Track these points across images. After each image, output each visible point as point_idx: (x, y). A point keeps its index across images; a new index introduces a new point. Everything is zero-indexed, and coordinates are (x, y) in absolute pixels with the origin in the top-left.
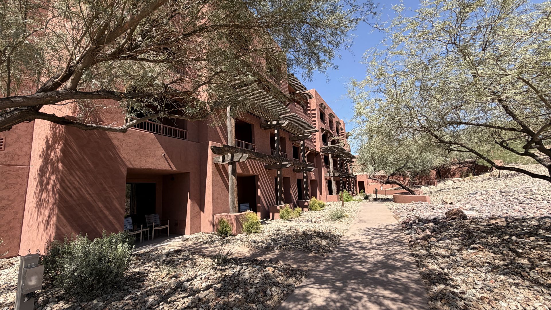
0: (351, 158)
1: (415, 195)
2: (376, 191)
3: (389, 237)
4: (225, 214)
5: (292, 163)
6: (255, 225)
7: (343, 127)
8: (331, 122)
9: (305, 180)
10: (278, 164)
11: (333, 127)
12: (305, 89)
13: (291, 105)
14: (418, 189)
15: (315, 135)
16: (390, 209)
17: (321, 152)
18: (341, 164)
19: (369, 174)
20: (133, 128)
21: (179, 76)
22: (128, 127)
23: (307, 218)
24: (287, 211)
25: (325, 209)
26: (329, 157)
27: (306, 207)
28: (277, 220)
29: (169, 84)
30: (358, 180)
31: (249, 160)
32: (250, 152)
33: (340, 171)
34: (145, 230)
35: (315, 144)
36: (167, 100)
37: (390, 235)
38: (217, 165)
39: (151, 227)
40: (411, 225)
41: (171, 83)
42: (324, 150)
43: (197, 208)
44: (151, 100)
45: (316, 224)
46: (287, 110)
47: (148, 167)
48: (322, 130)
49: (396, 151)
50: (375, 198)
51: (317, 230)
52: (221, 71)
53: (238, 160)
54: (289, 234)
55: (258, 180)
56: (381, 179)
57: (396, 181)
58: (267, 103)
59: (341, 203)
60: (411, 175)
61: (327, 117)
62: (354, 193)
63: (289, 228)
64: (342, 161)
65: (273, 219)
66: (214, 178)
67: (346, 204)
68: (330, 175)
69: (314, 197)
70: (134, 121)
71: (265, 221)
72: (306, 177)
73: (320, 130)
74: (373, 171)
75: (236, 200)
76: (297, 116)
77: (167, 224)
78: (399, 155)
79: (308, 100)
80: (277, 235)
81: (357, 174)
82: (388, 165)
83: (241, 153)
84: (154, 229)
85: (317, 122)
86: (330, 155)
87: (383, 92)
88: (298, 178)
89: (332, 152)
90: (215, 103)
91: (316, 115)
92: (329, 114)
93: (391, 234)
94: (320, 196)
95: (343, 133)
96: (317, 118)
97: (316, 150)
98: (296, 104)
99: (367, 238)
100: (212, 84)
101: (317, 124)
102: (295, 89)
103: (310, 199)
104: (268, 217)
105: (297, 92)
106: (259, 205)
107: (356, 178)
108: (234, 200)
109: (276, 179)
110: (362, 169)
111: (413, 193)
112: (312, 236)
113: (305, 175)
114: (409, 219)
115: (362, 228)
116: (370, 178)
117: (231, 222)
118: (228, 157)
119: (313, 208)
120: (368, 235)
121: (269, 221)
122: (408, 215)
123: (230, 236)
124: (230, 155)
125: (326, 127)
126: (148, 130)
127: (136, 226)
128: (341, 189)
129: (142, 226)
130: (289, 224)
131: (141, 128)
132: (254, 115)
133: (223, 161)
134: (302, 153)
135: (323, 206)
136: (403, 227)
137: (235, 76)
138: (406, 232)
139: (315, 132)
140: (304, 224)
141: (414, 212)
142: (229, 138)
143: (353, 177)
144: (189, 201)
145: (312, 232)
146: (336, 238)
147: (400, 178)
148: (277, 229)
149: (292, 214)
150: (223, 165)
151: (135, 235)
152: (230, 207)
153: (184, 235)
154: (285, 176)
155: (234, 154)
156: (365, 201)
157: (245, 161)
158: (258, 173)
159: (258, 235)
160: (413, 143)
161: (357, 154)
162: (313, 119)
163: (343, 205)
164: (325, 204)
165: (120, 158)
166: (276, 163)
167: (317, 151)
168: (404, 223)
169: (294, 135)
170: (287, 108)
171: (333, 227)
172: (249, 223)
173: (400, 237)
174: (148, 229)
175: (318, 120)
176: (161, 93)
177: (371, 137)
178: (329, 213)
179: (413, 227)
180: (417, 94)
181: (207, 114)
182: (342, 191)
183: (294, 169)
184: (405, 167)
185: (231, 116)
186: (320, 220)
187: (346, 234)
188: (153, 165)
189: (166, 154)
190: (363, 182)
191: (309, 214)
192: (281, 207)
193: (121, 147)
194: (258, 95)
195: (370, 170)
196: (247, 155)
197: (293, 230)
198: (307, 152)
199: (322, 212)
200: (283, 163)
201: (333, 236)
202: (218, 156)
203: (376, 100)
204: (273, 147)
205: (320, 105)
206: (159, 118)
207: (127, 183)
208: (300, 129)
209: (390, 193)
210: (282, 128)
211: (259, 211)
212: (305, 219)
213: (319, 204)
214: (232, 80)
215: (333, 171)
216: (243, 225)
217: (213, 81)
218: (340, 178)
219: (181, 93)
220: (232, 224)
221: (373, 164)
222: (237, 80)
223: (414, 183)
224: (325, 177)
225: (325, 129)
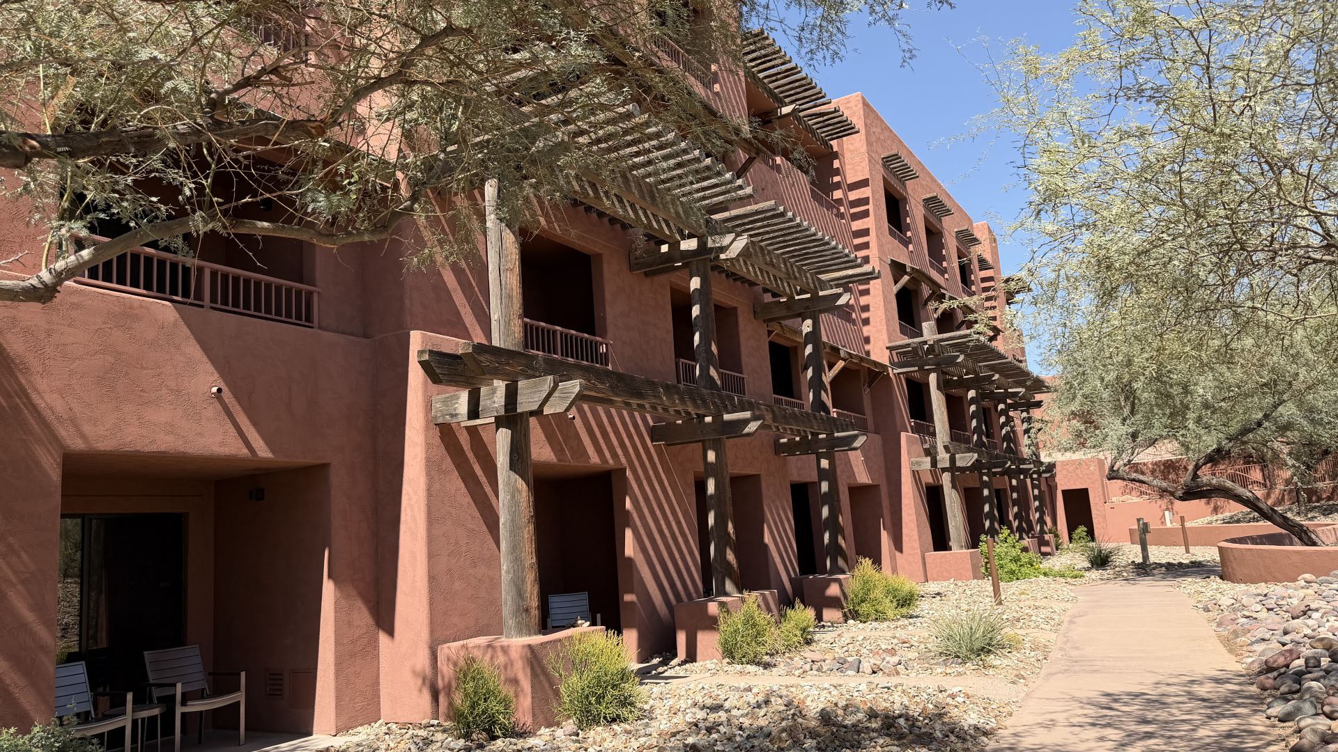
0: (1028, 388)
1: (1314, 544)
2: (1145, 529)
3: (1202, 732)
4: (482, 640)
5: (769, 417)
6: (614, 686)
7: (988, 257)
8: (934, 235)
9: (825, 487)
10: (708, 419)
11: (943, 258)
12: (819, 95)
13: (758, 166)
14: (1328, 521)
15: (866, 292)
16: (1207, 610)
17: (893, 363)
18: (985, 415)
19: (1107, 456)
20: (86, 280)
21: (270, 53)
22: (60, 277)
23: (839, 653)
24: (750, 622)
25: (917, 612)
26: (928, 384)
27: (835, 603)
28: (709, 664)
29: (227, 92)
30: (1064, 482)
31: (586, 407)
32: (586, 372)
33: (980, 444)
34: (145, 714)
35: (866, 331)
36: (220, 160)
37: (1204, 724)
38: (446, 432)
39: (169, 702)
40: (1299, 676)
41: (238, 87)
42: (906, 356)
43: (363, 617)
44: (155, 161)
45: (880, 679)
46: (740, 187)
47: (153, 448)
48: (898, 269)
49: (1227, 356)
50: (1139, 560)
51: (882, 705)
52: (450, 30)
53: (535, 407)
54: (762, 722)
55: (625, 490)
56: (1165, 479)
57: (1229, 484)
58: (650, 163)
59: (987, 585)
60: (1297, 460)
61: (916, 215)
62: (1047, 544)
63: (760, 698)
64: (986, 403)
65: (691, 657)
66: (437, 486)
67: (1010, 589)
68: (934, 463)
69: (867, 562)
70: (86, 253)
71: (655, 667)
72: (829, 475)
73: (887, 273)
74: (1128, 445)
75: (530, 577)
76: (782, 214)
77: (238, 689)
78: (1239, 371)
79: (834, 143)
80: (709, 730)
81: (1058, 457)
82: (1191, 415)
83: (550, 378)
84: (179, 710)
85: (872, 239)
86: (933, 378)
87: (1151, 97)
88: (796, 478)
89: (943, 366)
90: (429, 165)
91: (870, 207)
92: (926, 200)
93: (1210, 717)
94: (893, 559)
95: (991, 279)
96: (875, 220)
97: (873, 357)
98: (778, 160)
99: (1102, 739)
100: (411, 83)
101: (873, 245)
102: (775, 97)
103: (851, 568)
104: (668, 652)
105: (786, 110)
106: (628, 598)
107: (1053, 476)
108: (523, 581)
109: (701, 486)
110: (1079, 434)
111: (1305, 536)
112: (859, 732)
113: (825, 463)
114: (1290, 651)
115: (1082, 695)
116: (1113, 475)
117: (510, 674)
118: (495, 395)
119: (864, 608)
120: (1108, 725)
121: (674, 668)
122: (1286, 633)
123: (505, 736)
124: (500, 385)
125: (914, 255)
126: (148, 287)
127: (104, 702)
128: (987, 524)
129: (130, 696)
130: (761, 681)
131: (121, 281)
132: (601, 214)
133: (474, 413)
134: (810, 373)
135: (906, 601)
136: (1264, 689)
137: (516, 51)
138: (1278, 709)
139: (867, 281)
140: (826, 681)
141: (1310, 622)
142: (495, 315)
143: (1039, 474)
144: (328, 588)
145: (860, 716)
146: (965, 740)
147: (1247, 470)
148: (709, 702)
149: (774, 636)
150: (472, 431)
151: (100, 736)
152: (507, 610)
153: (310, 734)
154: (738, 471)
155: (522, 384)
156: (1095, 574)
157: (568, 409)
158: (623, 460)
159: (628, 732)
160: (1298, 316)
161: (1053, 373)
162: (857, 225)
163: (997, 591)
164: (920, 589)
165: (34, 409)
166: (701, 417)
167: (876, 364)
168: (1268, 668)
169: (775, 295)
170: (740, 182)
171: (955, 690)
172: (588, 676)
173: (1251, 732)
174: (156, 711)
175: (878, 228)
176: (196, 132)
177: (1107, 295)
178: (934, 631)
179: (1307, 685)
180: (1304, 102)
181: (394, 214)
182: (993, 532)
183: (776, 442)
184: (1266, 424)
185: (501, 220)
186: (895, 659)
187: (1008, 722)
188: (170, 438)
189: (225, 389)
190: (1085, 492)
191: (846, 638)
192: (722, 604)
193: (35, 365)
194: (610, 128)
195: (1113, 440)
196: (574, 386)
197: (778, 704)
198: (831, 367)
199: (905, 627)
200: (727, 417)
201: (954, 730)
202: (451, 390)
203: (1124, 135)
204: (683, 347)
205: (887, 161)
206: (187, 237)
207: (63, 516)
208: (799, 268)
209: (1204, 536)
210: (718, 267)
211: (630, 626)
212: (829, 657)
213: (892, 592)
214: (496, 68)
215: (946, 448)
216: (562, 689)
217: (417, 72)
218: (981, 475)
219: (277, 127)
220: (515, 682)
221: (1126, 411)
222: (519, 65)
223: (1312, 493)
224: (916, 475)
225: (908, 264)
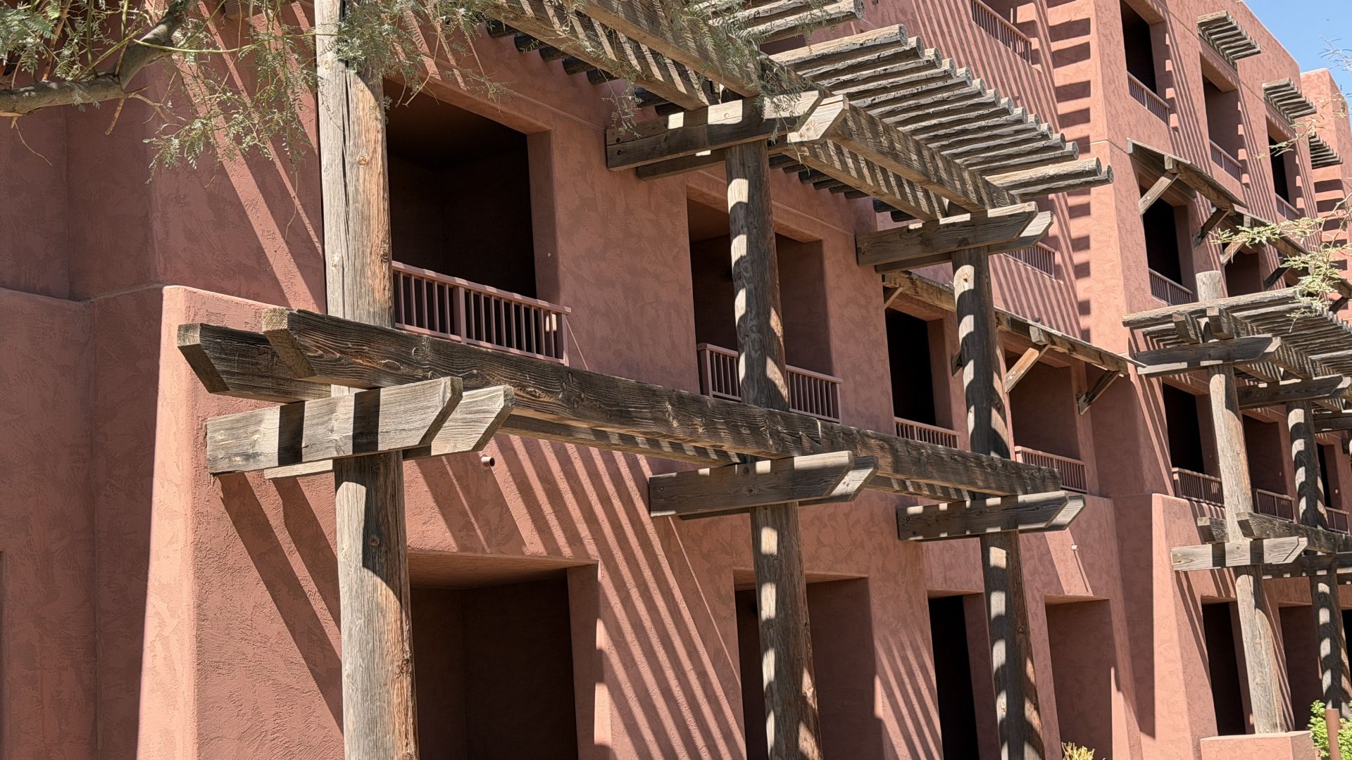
5: (885, 461)
7: (1329, 139)
8: (1221, 95)
9: (998, 603)
10: (763, 466)
11: (1239, 142)
15: (1083, 210)
17: (1136, 355)
26: (1207, 398)
31: (516, 440)
32: (516, 371)
33: (1312, 518)
35: (1083, 288)
38: (234, 490)
42: (1162, 339)
48: (1147, 164)
53: (413, 440)
55: (595, 607)
61: (1185, 55)
64: (1323, 436)
66: (217, 599)
68: (1219, 557)
69: (1083, 756)
72: (1008, 580)
73: (1126, 173)
76: (914, 53)
83: (445, 381)
85: (1094, 102)
86: (1217, 385)
88: (939, 585)
89: (1238, 360)
91: (1092, 38)
92: (1205, 26)
94: (1135, 747)
95: (1335, 185)
96: (1102, 66)
97: (1096, 342)
101: (1098, 115)
109: (747, 602)
113: (998, 557)
118: (333, 414)
124: (344, 397)
125: (1181, 136)
128: (1327, 680)
132: (548, 52)
133: (291, 451)
134: (968, 373)
139: (1085, 188)
142: (334, 256)
150: (288, 488)
154: (821, 572)
155: (387, 393)
157: (480, 445)
158: (592, 549)
162: (1066, 75)
166: (748, 462)
167: (1101, 354)
169: (898, 215)
175: (1108, 82)
182: (1338, 697)
183: (900, 512)
185: (348, 63)
196: (492, 399)
198: (1011, 360)
200: (801, 462)
202: (243, 406)
204: (712, 321)
208: (948, 161)
210: (784, 161)
215: (1244, 525)
218: (1315, 580)
224: (1183, 580)
225: (1169, 155)
